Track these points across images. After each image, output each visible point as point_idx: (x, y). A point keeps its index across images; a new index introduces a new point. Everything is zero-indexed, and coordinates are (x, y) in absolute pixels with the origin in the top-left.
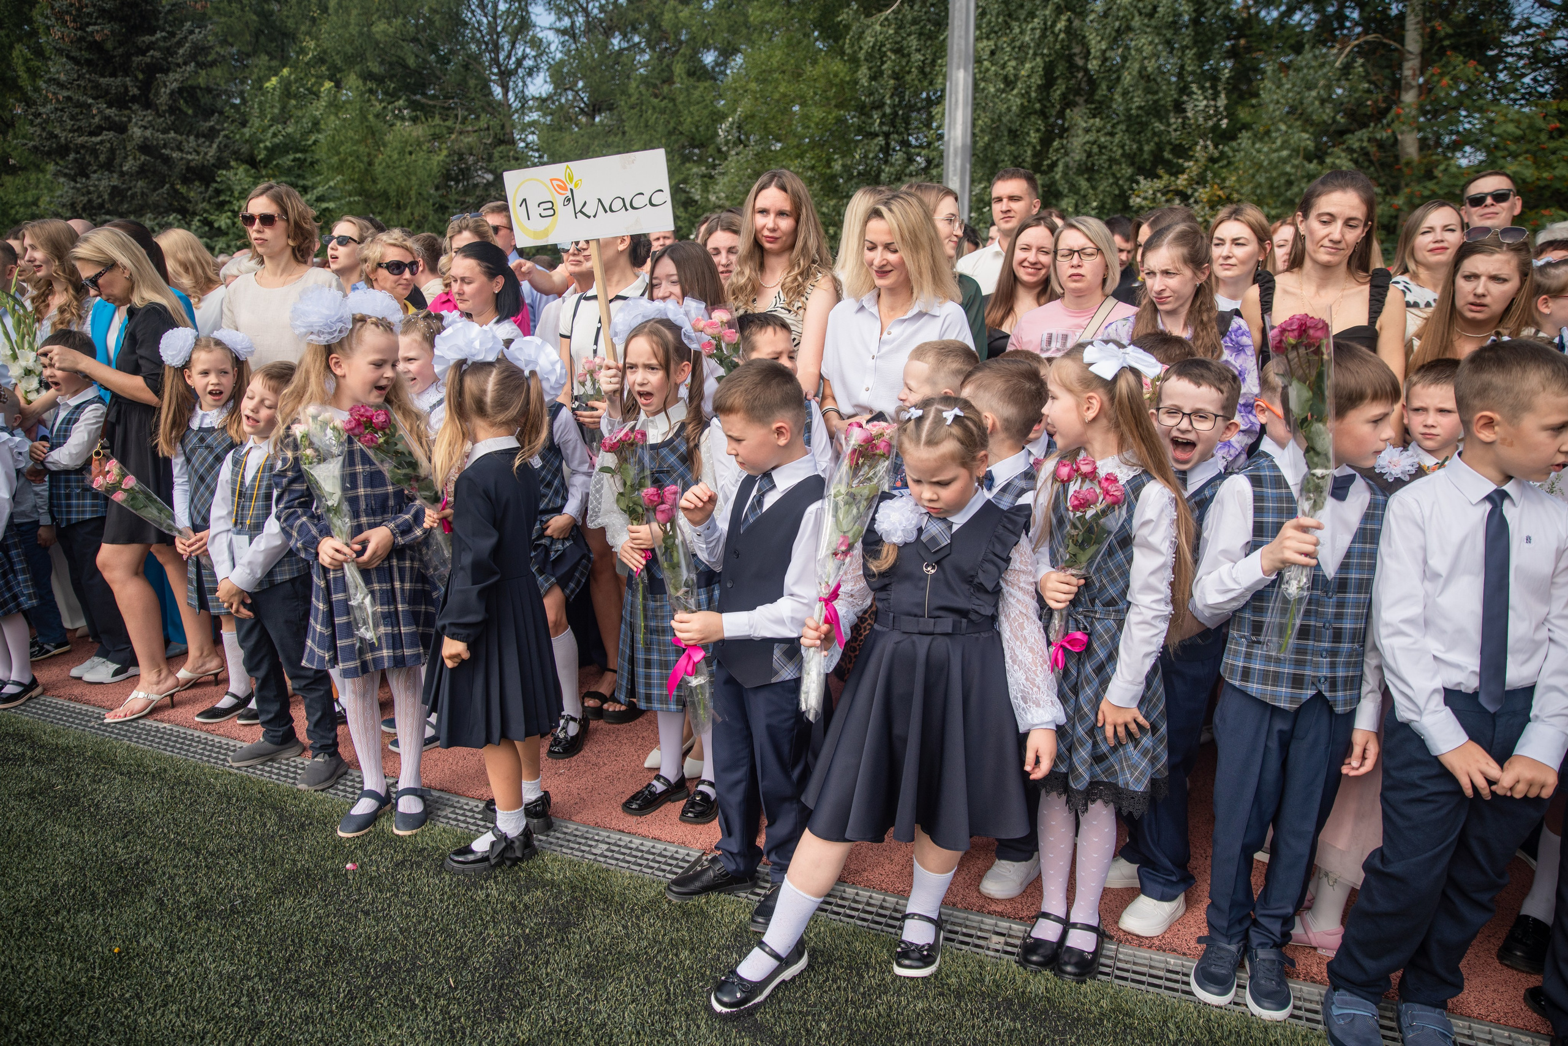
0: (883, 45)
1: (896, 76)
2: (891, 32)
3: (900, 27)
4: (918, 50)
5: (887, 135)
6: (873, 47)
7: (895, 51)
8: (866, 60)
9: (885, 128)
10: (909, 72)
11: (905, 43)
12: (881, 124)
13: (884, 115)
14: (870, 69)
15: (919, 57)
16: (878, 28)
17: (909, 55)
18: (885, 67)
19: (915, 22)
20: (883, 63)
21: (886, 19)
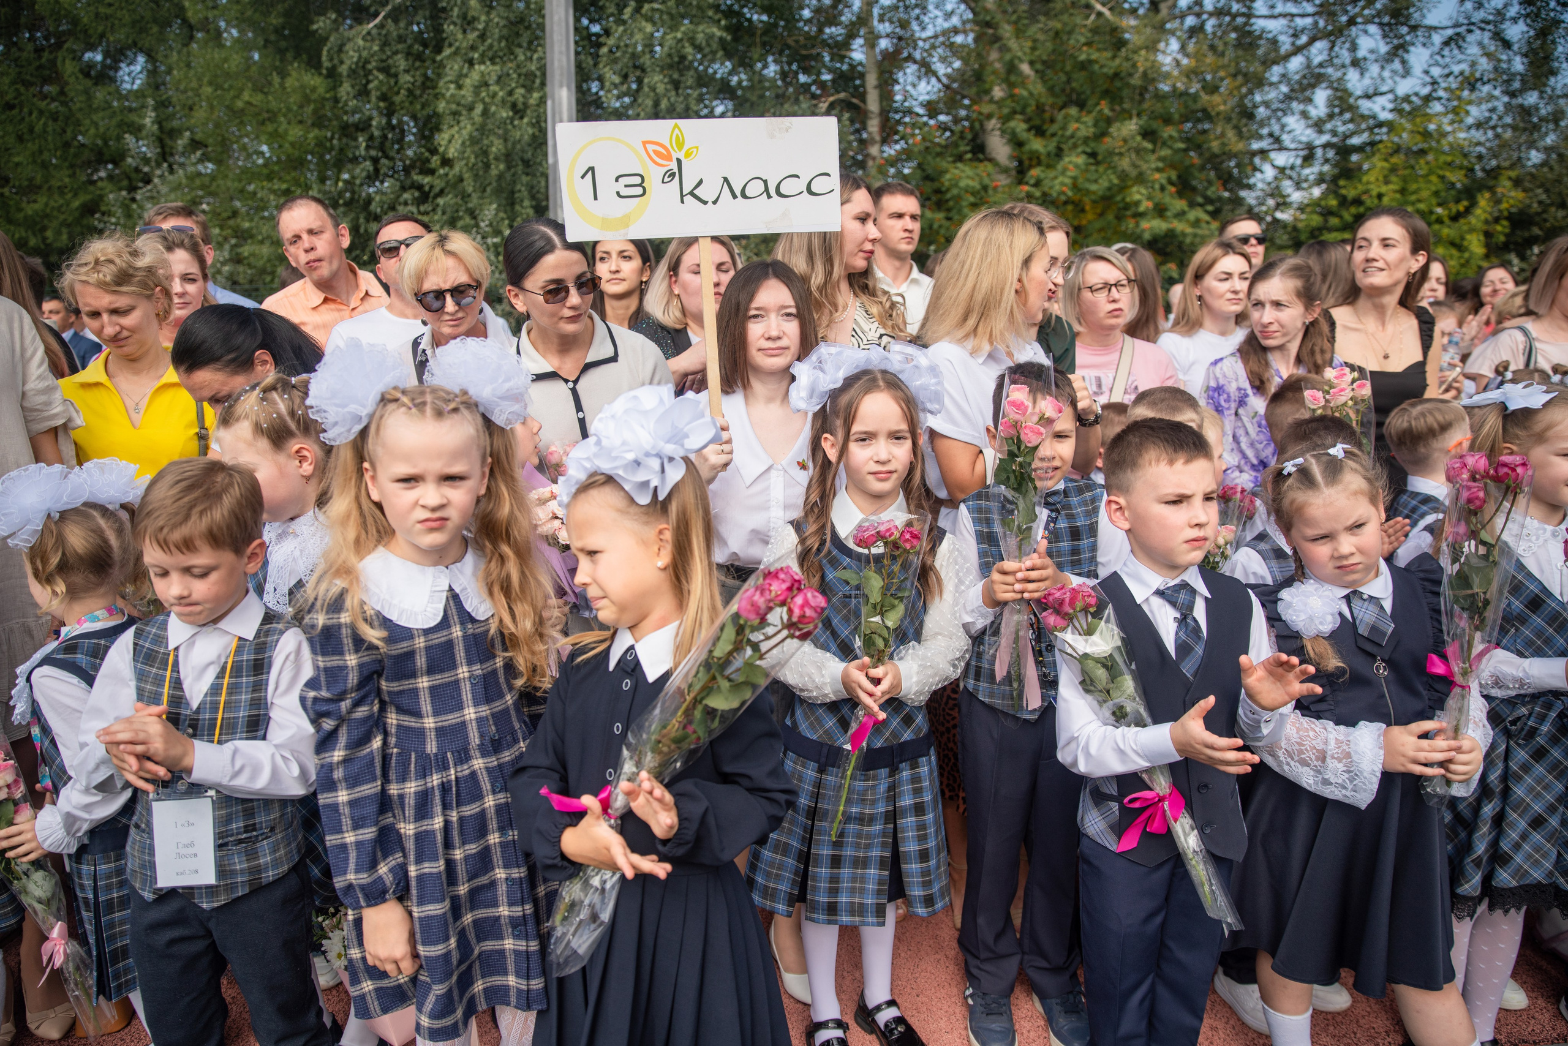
0: (367, 62)
1: (383, 97)
2: (376, 48)
3: (385, 44)
4: (407, 71)
5: (375, 161)
6: (357, 63)
7: (380, 70)
8: (349, 76)
9: (373, 153)
10: (398, 93)
11: (390, 61)
12: (368, 147)
13: (371, 138)
14: (353, 86)
15: (408, 78)
16: (361, 42)
17: (396, 76)
18: (371, 86)
19: (401, 39)
20: (368, 82)
21: (369, 33)
